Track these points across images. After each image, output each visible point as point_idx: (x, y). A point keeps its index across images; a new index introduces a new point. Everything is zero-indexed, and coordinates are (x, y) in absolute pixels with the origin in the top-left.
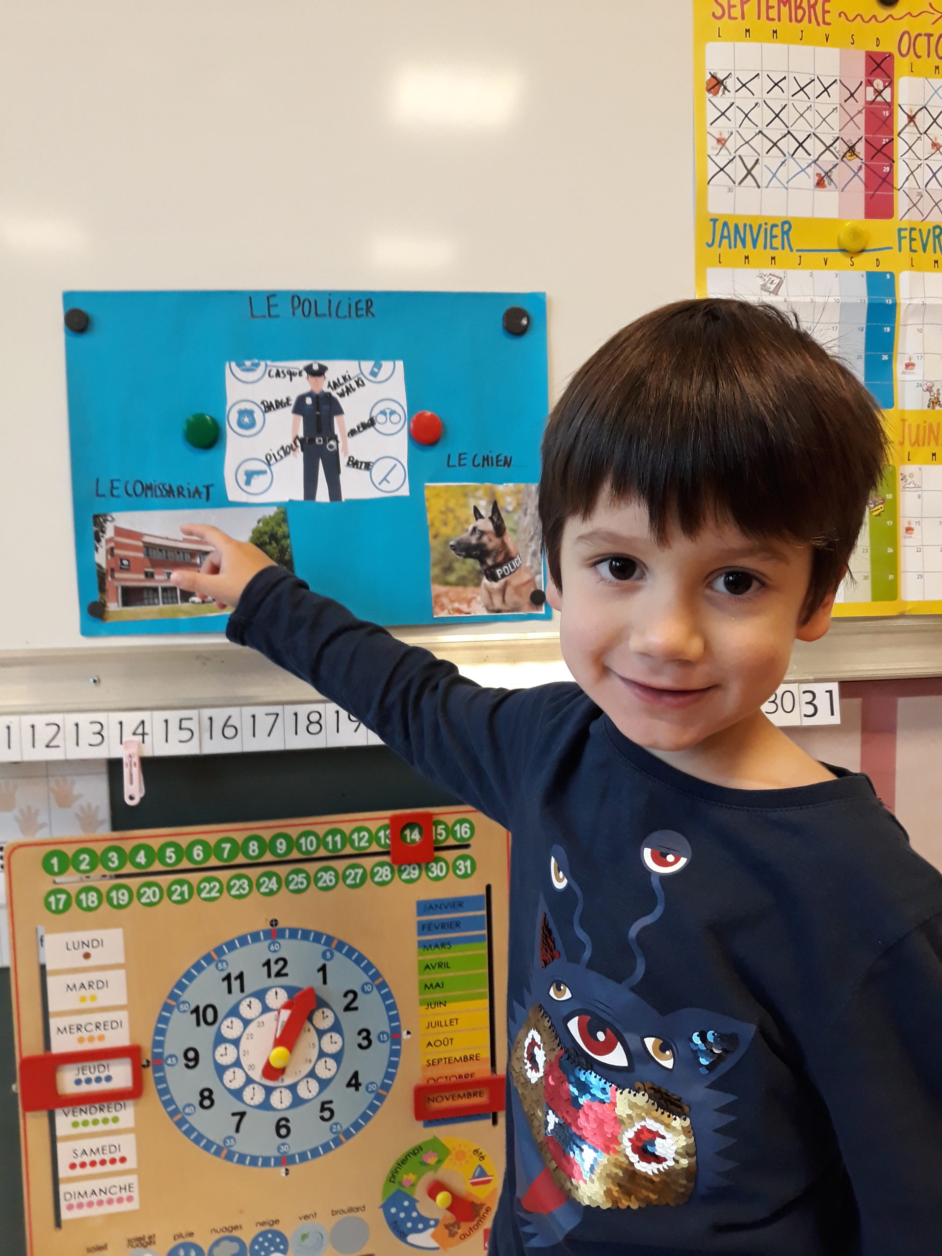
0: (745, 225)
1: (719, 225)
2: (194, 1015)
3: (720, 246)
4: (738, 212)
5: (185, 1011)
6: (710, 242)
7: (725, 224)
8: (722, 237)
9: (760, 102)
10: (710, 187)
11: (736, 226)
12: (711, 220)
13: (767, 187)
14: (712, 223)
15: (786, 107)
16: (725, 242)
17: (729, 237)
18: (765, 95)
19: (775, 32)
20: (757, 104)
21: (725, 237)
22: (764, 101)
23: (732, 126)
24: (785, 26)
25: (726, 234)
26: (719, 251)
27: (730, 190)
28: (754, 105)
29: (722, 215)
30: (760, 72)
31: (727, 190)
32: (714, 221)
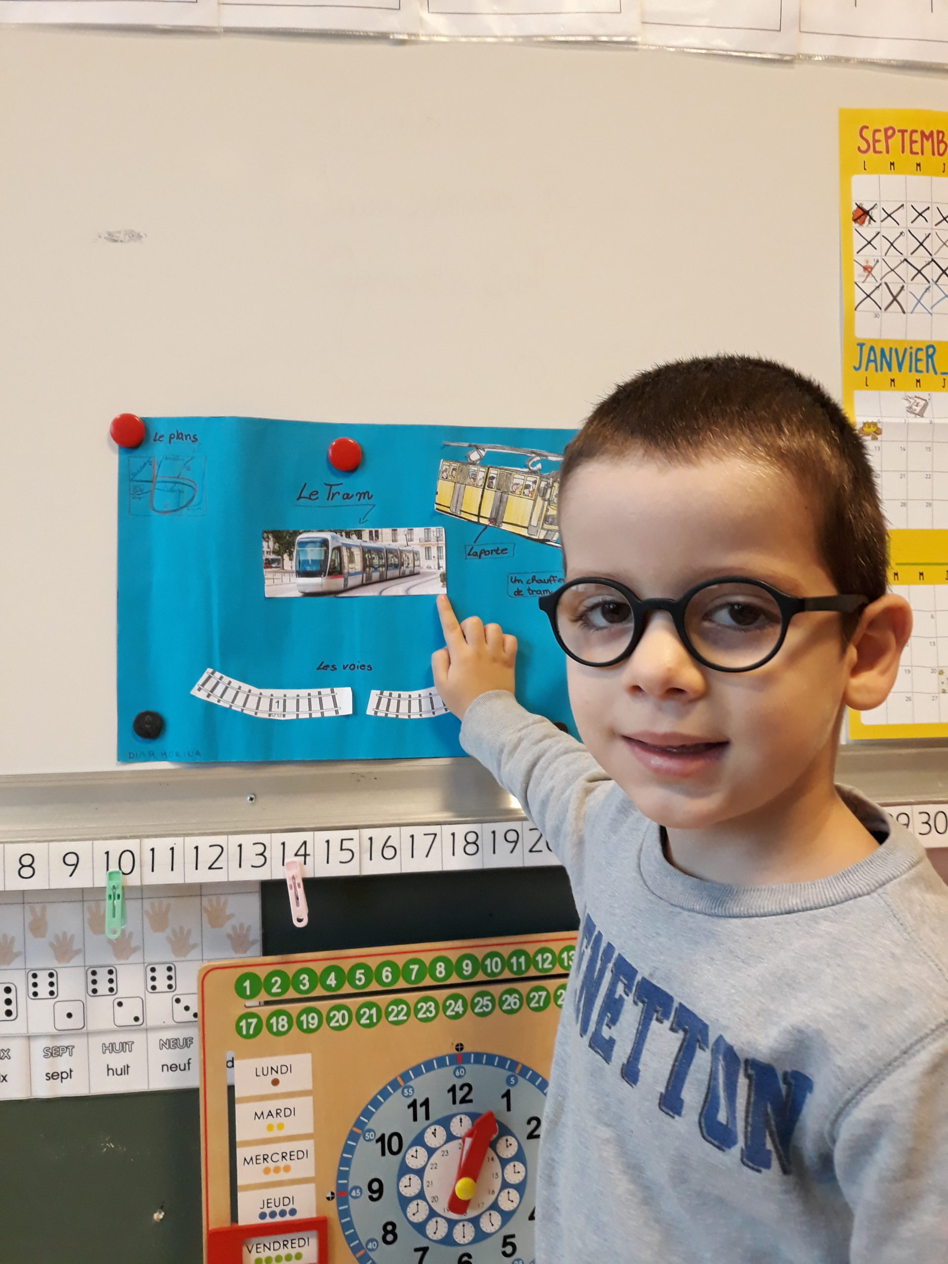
0: (891, 349)
1: (866, 349)
2: (380, 1144)
3: (866, 370)
4: (884, 337)
5: (370, 1140)
6: (857, 366)
7: (872, 348)
8: (869, 361)
9: (905, 231)
10: (856, 313)
11: (882, 351)
12: (858, 344)
13: (912, 313)
14: (859, 347)
15: (930, 236)
16: (872, 365)
17: (875, 361)
18: (910, 225)
19: (918, 165)
20: (901, 233)
21: (872, 361)
22: (909, 231)
23: (877, 254)
24: (927, 159)
25: (872, 358)
26: (867, 374)
27: (876, 316)
28: (899, 234)
29: (870, 340)
30: (904, 204)
31: (873, 315)
32: (861, 345)
